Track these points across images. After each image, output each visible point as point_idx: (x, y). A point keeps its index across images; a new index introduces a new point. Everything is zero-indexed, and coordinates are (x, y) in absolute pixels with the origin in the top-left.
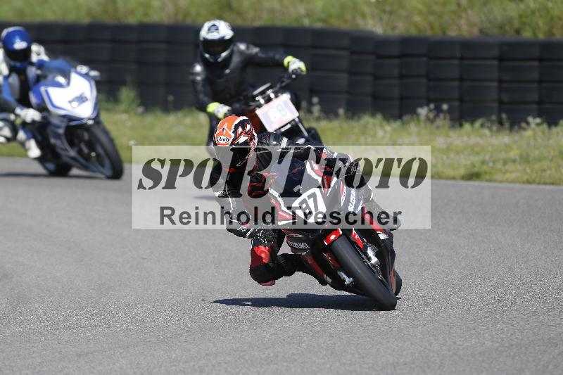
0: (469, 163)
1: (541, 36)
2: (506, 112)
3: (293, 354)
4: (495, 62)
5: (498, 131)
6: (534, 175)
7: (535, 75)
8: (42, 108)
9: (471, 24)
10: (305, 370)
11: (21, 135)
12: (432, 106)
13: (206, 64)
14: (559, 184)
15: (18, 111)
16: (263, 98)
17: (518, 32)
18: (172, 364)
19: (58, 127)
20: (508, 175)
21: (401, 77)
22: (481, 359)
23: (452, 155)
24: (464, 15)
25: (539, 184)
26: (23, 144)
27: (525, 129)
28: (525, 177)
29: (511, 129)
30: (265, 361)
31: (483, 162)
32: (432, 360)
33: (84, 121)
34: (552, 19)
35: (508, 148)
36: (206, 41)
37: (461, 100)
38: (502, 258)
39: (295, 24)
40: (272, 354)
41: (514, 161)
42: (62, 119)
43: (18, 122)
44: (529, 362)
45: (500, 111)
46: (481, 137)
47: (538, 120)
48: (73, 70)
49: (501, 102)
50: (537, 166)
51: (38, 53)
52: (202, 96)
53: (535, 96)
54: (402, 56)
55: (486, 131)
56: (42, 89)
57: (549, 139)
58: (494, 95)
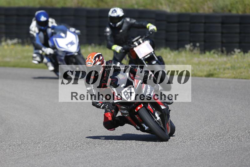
0: (208, 69)
1: (240, 13)
2: (225, 47)
3: (130, 155)
4: (220, 25)
5: (221, 55)
6: (237, 75)
7: (238, 30)
8: (54, 48)
9: (209, 8)
10: (135, 162)
11: (45, 60)
12: (192, 44)
13: (111, 27)
14: (248, 79)
15: (43, 49)
16: (137, 43)
17: (230, 11)
18: (77, 159)
19: (61, 56)
20: (226, 75)
21: (178, 31)
22: (214, 157)
23: (201, 66)
24: (206, 4)
25: (239, 79)
26: (46, 64)
27: (233, 54)
28: (233, 76)
29: (227, 54)
30: (118, 158)
31: (215, 69)
32: (192, 157)
33: (73, 54)
34: (245, 5)
35: (226, 63)
36: (111, 17)
37: (205, 41)
38: (223, 112)
39: (131, 8)
40: (121, 155)
41: (228, 69)
42: (63, 53)
43: (44, 54)
44: (235, 158)
45: (222, 47)
46: (214, 58)
47: (239, 50)
48: (68, 30)
49: (222, 42)
50: (239, 71)
51: (52, 22)
52: (110, 42)
53: (237, 40)
54: (179, 22)
55: (216, 56)
56: (54, 39)
57: (244, 59)
58: (219, 39)
